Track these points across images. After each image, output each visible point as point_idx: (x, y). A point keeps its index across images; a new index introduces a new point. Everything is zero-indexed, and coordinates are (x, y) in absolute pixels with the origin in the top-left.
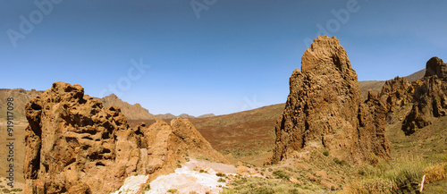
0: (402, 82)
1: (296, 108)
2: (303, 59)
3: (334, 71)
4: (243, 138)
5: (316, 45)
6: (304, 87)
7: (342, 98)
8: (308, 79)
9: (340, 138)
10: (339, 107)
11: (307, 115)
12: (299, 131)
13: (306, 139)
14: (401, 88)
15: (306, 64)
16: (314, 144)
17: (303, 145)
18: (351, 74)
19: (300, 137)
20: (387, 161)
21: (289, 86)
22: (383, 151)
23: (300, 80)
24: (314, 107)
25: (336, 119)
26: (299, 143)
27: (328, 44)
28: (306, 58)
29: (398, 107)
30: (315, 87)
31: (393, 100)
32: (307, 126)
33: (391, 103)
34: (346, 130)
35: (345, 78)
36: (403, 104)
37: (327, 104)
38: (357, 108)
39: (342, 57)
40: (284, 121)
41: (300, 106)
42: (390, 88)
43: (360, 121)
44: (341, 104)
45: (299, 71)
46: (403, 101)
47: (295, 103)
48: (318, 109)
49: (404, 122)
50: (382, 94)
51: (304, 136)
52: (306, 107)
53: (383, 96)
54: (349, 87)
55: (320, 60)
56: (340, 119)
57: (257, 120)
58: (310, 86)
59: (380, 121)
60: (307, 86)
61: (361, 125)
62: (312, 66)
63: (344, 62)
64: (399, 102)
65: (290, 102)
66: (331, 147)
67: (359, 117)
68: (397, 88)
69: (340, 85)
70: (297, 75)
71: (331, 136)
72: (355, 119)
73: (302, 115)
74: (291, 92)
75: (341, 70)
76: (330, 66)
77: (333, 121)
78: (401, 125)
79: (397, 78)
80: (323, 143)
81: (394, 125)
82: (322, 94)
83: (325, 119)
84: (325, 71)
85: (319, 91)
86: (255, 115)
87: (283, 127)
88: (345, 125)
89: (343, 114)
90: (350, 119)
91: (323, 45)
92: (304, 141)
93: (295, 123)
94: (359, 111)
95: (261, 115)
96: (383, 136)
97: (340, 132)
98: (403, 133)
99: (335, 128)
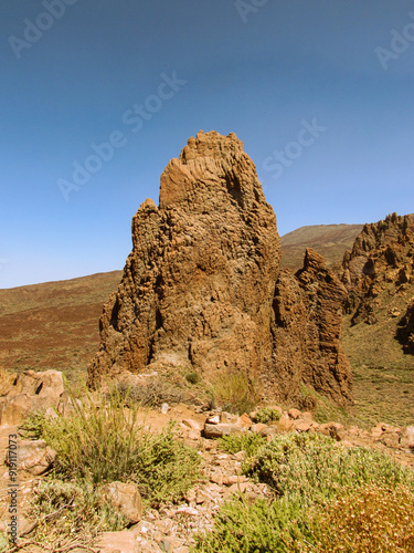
0: (403, 227)
1: (142, 282)
2: (163, 179)
3: (228, 206)
4: (38, 343)
5: (192, 153)
6: (159, 237)
7: (239, 263)
8: (169, 222)
9: (228, 348)
10: (230, 283)
11: (161, 297)
12: (142, 332)
13: (156, 347)
14: (400, 242)
15: (169, 191)
16: (171, 358)
17: (150, 357)
18: (262, 212)
19: (144, 342)
20: (342, 408)
21: (131, 235)
22: (334, 383)
23: (154, 223)
24: (176, 282)
25: (220, 306)
26: (141, 355)
27: (218, 149)
28: (168, 179)
29: (391, 286)
30: (179, 240)
31: (379, 269)
32: (160, 320)
33: (373, 276)
34: (240, 332)
35: (248, 222)
36: (402, 278)
37: (203, 275)
38: (271, 287)
39: (245, 177)
40: (117, 307)
41: (148, 279)
42: (372, 241)
43: (278, 315)
44: (235, 277)
45: (155, 204)
46: (402, 273)
47: (140, 272)
48: (183, 286)
49: (402, 322)
50: (354, 254)
51: (152, 341)
52: (160, 280)
53: (355, 260)
54: (256, 241)
55: (199, 184)
56: (230, 308)
57: (79, 303)
58: (170, 238)
59: (329, 316)
60: (165, 237)
61: (280, 323)
62: (181, 195)
63: (248, 188)
64: (393, 274)
65: (131, 268)
66: (207, 365)
67: (275, 305)
68: (390, 240)
69: (236, 237)
70: (149, 212)
71: (207, 343)
72: (266, 310)
73: (152, 297)
74: (134, 247)
75: (241, 205)
76: (219, 197)
77: (213, 313)
78: (395, 327)
79: (393, 218)
80: (190, 357)
81: (376, 327)
82: (194, 255)
83: (197, 307)
84: (208, 206)
85: (187, 249)
86: (72, 291)
87: (114, 320)
88: (238, 321)
89: (237, 299)
90: (253, 309)
91: (207, 151)
92: (152, 351)
93: (137, 311)
94: (277, 292)
95: (88, 291)
96: (334, 350)
97: (228, 336)
98: (398, 347)
99: (216, 326)
